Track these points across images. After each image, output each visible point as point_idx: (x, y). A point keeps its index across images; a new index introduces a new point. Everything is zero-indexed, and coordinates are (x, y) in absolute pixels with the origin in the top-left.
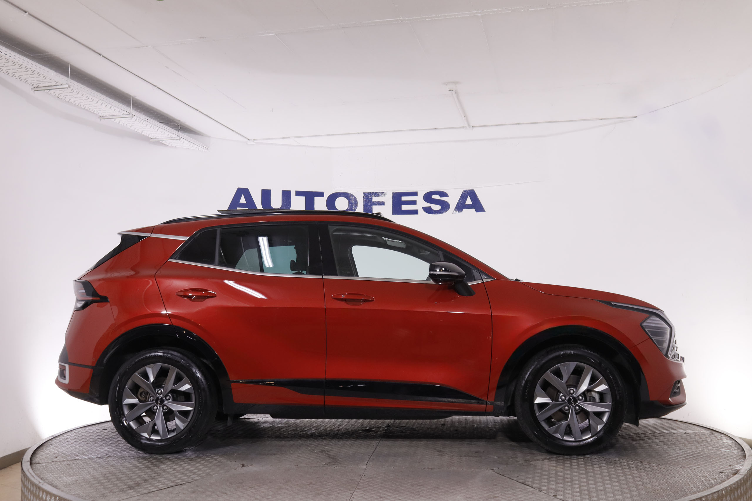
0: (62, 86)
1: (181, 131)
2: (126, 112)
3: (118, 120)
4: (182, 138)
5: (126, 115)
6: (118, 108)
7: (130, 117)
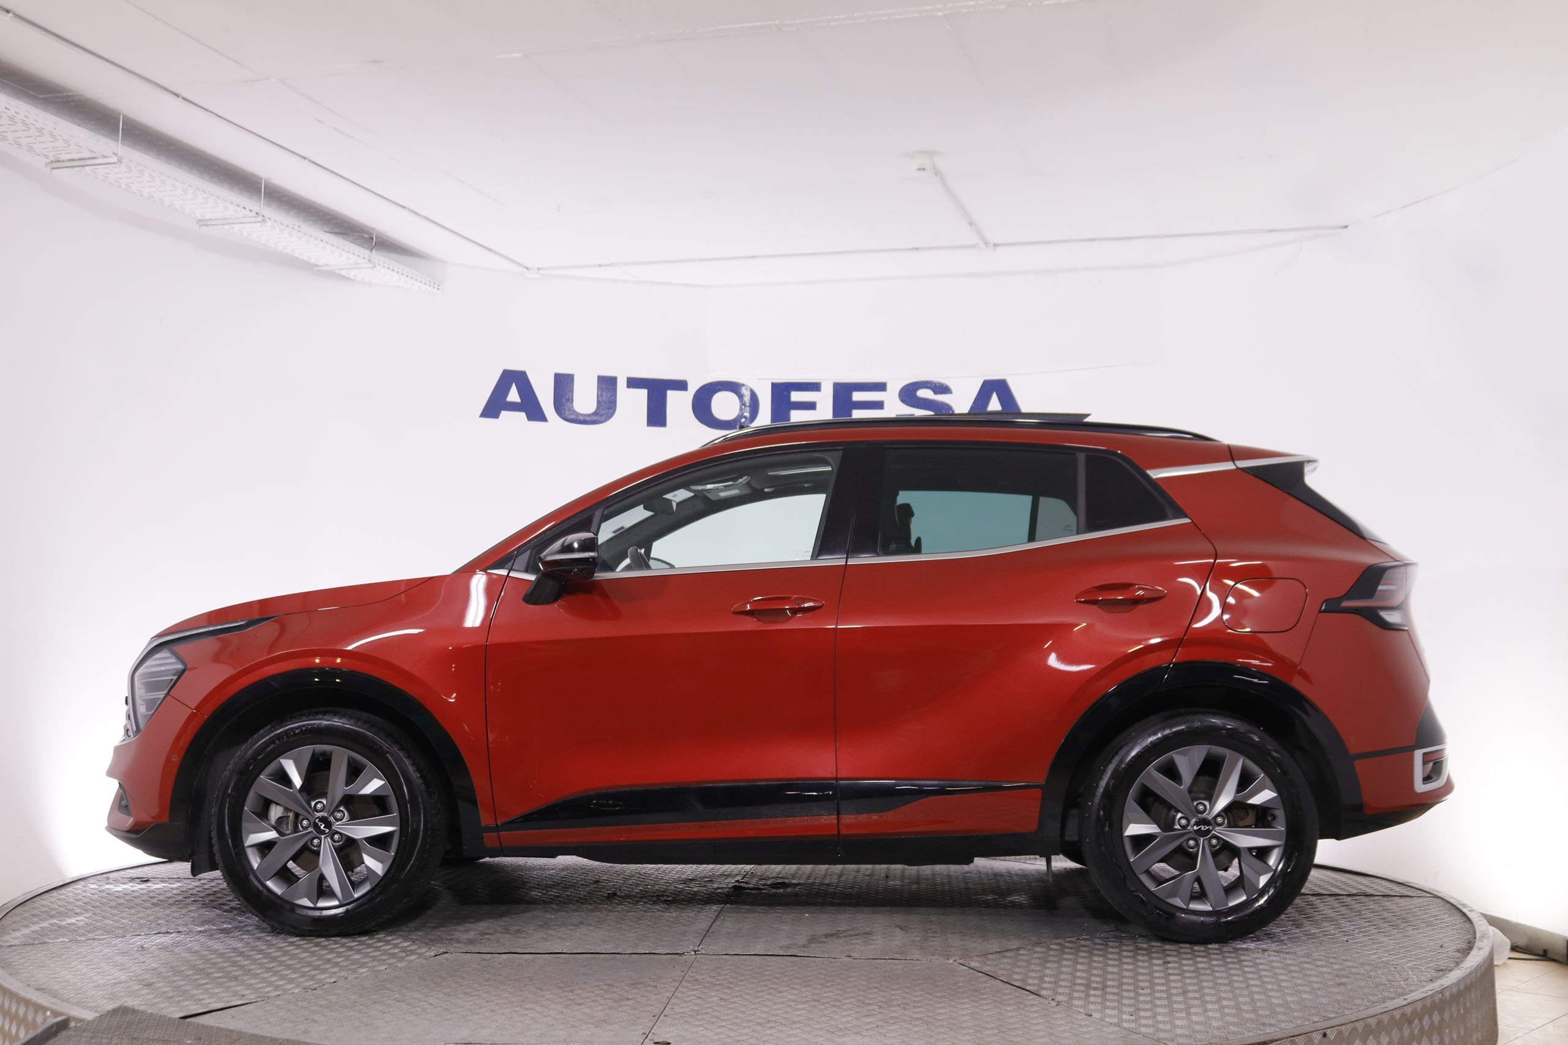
0: (105, 159)
1: (376, 250)
2: (251, 211)
3: (237, 227)
4: (379, 264)
5: (250, 217)
6: (232, 203)
7: (259, 222)
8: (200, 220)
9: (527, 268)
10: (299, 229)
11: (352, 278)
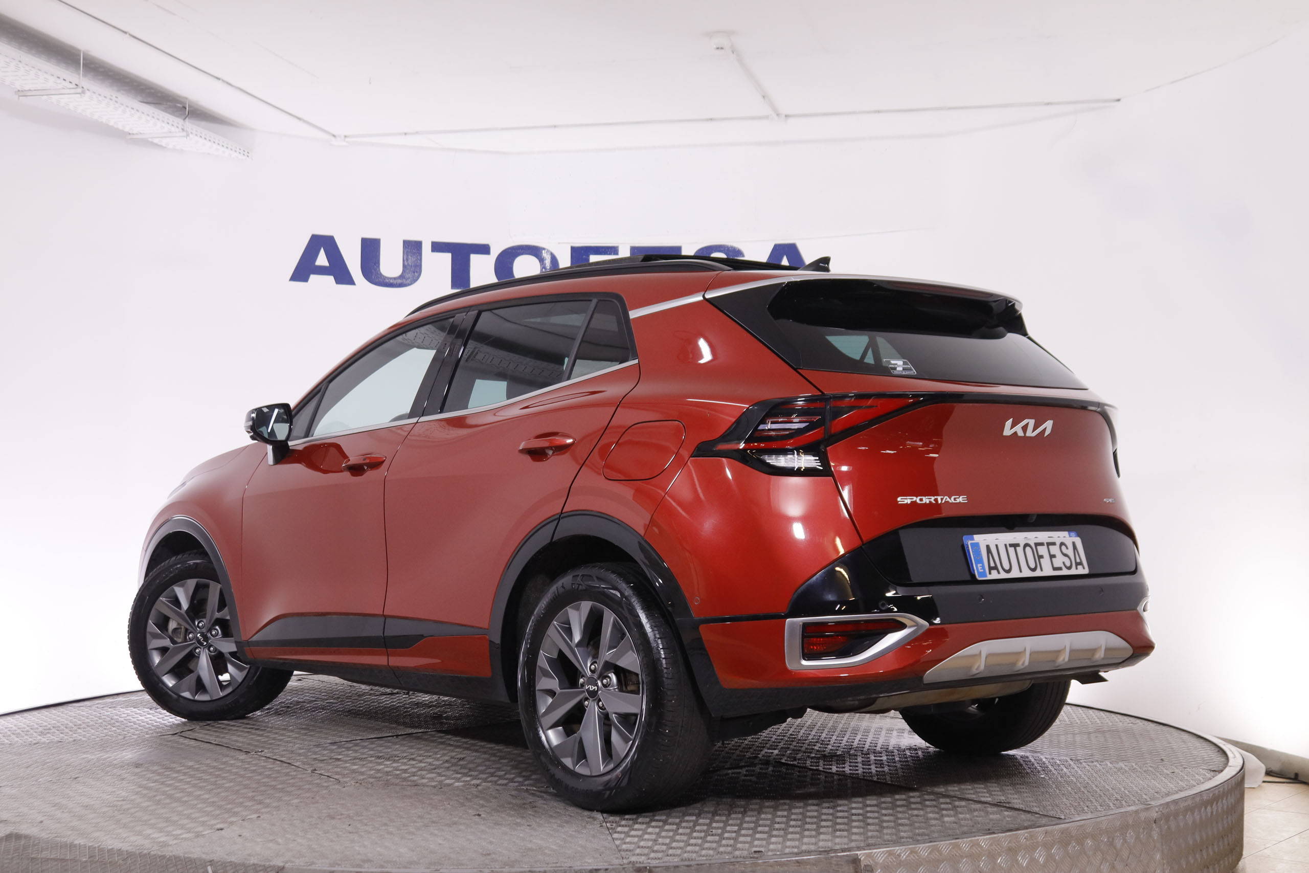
1: (189, 118)
2: (70, 82)
3: (54, 98)
4: (191, 133)
5: (70, 89)
6: (53, 75)
7: (80, 93)
8: (19, 91)
9: (334, 136)
10: (117, 99)
11: (164, 145)
